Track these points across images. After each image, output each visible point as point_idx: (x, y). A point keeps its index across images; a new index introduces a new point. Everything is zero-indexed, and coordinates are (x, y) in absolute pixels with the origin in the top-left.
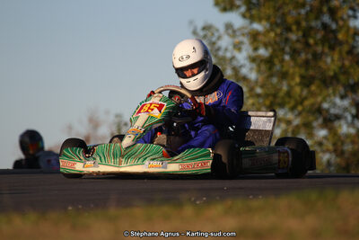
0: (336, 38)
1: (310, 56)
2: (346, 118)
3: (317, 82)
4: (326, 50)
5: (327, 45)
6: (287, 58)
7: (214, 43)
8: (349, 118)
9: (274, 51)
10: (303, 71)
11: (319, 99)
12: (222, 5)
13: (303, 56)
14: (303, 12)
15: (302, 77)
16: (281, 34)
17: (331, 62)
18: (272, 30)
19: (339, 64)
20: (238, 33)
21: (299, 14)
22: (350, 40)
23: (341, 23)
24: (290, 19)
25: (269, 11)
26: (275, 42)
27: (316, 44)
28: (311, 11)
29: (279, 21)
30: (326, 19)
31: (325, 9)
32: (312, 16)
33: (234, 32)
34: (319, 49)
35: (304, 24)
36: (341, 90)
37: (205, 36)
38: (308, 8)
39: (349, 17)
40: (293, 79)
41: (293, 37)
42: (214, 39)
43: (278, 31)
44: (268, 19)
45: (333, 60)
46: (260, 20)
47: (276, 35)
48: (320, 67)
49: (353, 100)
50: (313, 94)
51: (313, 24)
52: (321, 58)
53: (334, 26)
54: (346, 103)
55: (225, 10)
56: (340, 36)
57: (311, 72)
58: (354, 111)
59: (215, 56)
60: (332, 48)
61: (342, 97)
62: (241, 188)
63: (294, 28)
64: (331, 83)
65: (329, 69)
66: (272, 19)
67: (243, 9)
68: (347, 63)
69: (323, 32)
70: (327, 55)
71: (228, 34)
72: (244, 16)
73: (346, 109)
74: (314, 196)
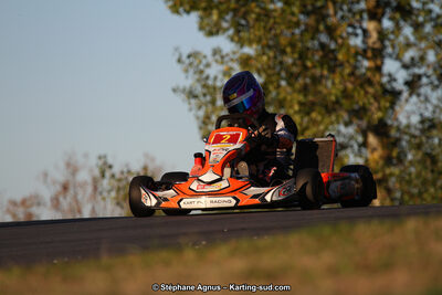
0: (336, 59)
1: (308, 81)
2: (352, 146)
3: (318, 108)
4: (325, 72)
5: (326, 66)
6: (283, 83)
7: (201, 72)
8: (356, 147)
9: (269, 76)
10: (301, 98)
11: (322, 127)
12: (207, 29)
13: (301, 81)
14: (297, 31)
15: (301, 104)
16: (275, 57)
17: (332, 87)
18: (264, 54)
19: (341, 87)
20: (226, 59)
21: (293, 34)
22: (352, 61)
23: (340, 41)
24: (283, 41)
25: (260, 33)
26: (269, 67)
27: (314, 67)
28: (306, 30)
29: (271, 43)
30: (324, 38)
31: (322, 27)
32: (307, 36)
33: (222, 57)
34: (318, 72)
35: (299, 45)
36: (346, 116)
37: (191, 64)
38: (303, 27)
39: (349, 34)
40: (291, 107)
41: (289, 60)
42: (201, 67)
43: (271, 54)
44: (259, 41)
45: (333, 83)
46: (250, 43)
47: (269, 58)
48: (320, 92)
49: (359, 126)
50: (315, 122)
51: (309, 44)
52: (320, 82)
53: (333, 46)
54: (351, 130)
55: (211, 34)
56: (340, 57)
57: (311, 98)
58: (360, 139)
59: (205, 86)
60: (332, 70)
61: (347, 124)
62: (243, 229)
63: (288, 50)
64: (334, 110)
65: (330, 94)
66: (264, 42)
67: (231, 32)
68: (350, 86)
69: (321, 53)
70: (327, 78)
71: (216, 61)
72: (232, 40)
73: (351, 138)
74: (327, 230)
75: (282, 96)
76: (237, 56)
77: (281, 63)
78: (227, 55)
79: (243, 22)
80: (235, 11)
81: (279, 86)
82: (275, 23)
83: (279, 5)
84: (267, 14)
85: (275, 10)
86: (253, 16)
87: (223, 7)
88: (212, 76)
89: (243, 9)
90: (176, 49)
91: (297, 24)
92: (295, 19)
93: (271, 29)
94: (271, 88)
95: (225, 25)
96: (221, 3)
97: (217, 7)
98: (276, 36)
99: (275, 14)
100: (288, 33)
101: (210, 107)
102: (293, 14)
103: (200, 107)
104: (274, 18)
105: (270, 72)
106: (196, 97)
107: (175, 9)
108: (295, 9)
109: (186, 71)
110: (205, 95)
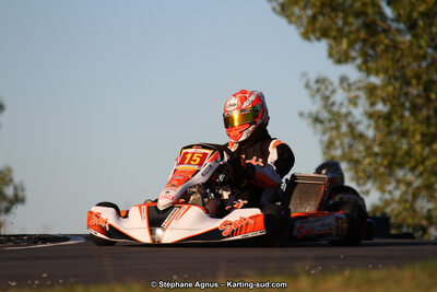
75: (405, 126)
76: (363, 85)
77: (406, 94)
78: (354, 83)
79: (371, 52)
80: (365, 41)
81: (402, 116)
82: (402, 55)
83: (408, 37)
84: (395, 46)
85: (404, 43)
86: (382, 47)
87: (352, 37)
88: (338, 103)
89: (372, 40)
90: (304, 74)
91: (424, 57)
92: (422, 52)
93: (398, 61)
94: (395, 117)
95: (353, 54)
96: (350, 32)
97: (346, 36)
98: (403, 67)
99: (403, 46)
100: (414, 65)
101: (334, 133)
102: (420, 47)
103: (324, 133)
104: (402, 50)
105: (394, 102)
106: (321, 122)
107: (306, 36)
108: (423, 43)
109: (313, 96)
110: (330, 121)
